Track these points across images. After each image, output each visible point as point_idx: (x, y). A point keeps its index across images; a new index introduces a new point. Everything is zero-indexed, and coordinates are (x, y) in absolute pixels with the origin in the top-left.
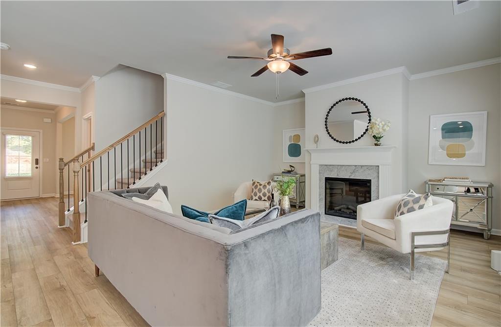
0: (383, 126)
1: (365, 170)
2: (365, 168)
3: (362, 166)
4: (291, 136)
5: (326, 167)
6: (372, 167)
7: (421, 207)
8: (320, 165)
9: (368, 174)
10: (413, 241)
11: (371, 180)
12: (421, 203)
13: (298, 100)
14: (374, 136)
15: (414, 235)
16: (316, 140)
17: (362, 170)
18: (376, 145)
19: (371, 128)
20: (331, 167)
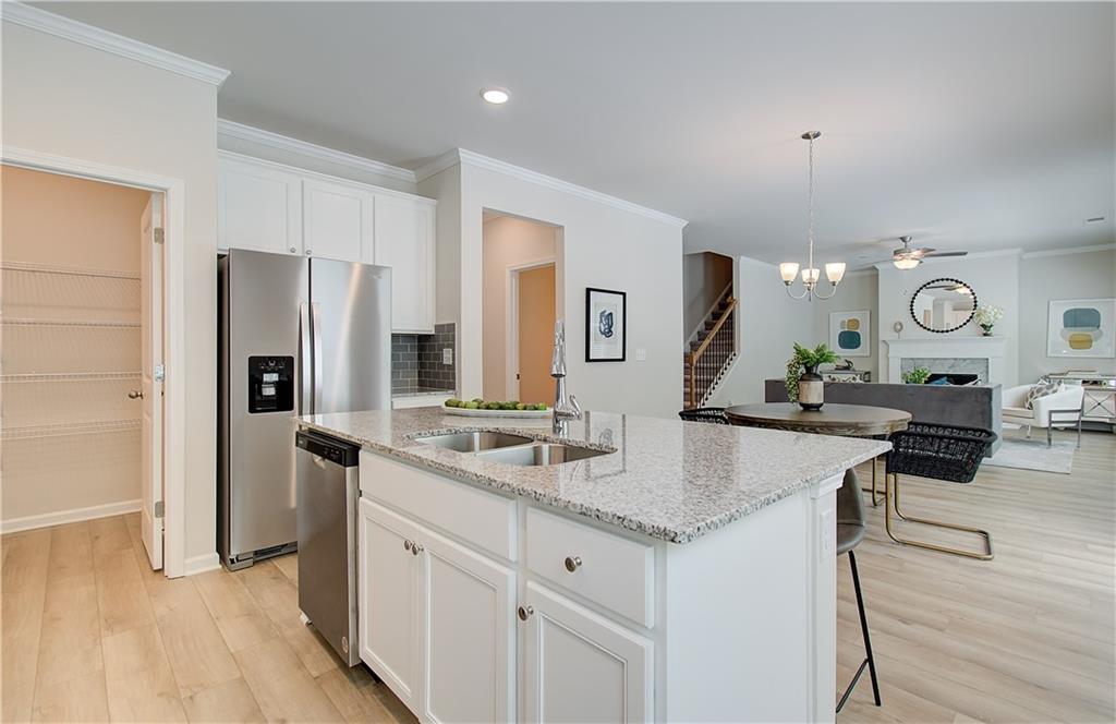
0: (996, 314)
1: (969, 365)
2: (969, 361)
3: (965, 359)
4: (843, 322)
5: (911, 360)
6: (979, 360)
7: (1055, 392)
8: (902, 359)
9: (974, 368)
10: (1050, 416)
11: (977, 375)
12: (1055, 388)
14: (983, 326)
15: (1051, 412)
16: (898, 328)
18: (985, 335)
19: (978, 316)
20: (918, 361)
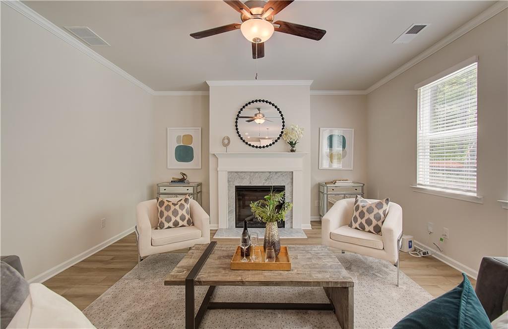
0: (299, 133)
1: (279, 177)
2: (280, 173)
3: (276, 173)
4: (179, 137)
5: (236, 174)
6: (286, 173)
8: (229, 172)
9: (283, 180)
11: (285, 186)
13: (200, 93)
14: (289, 142)
16: (226, 142)
17: (276, 177)
18: (292, 151)
19: (286, 134)
20: (242, 174)
